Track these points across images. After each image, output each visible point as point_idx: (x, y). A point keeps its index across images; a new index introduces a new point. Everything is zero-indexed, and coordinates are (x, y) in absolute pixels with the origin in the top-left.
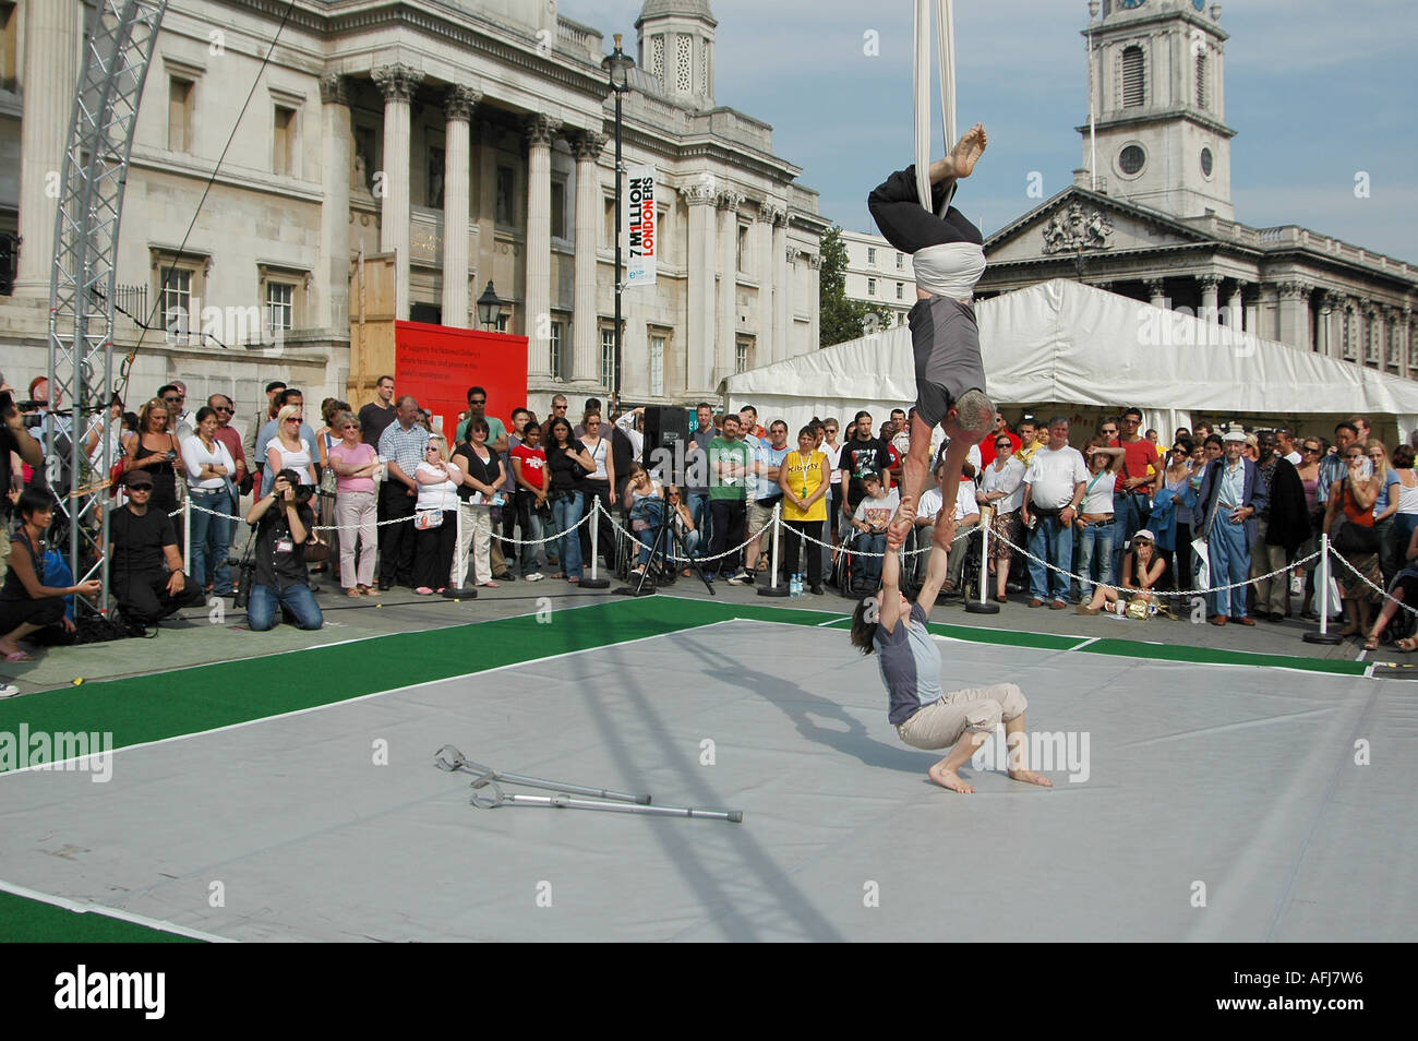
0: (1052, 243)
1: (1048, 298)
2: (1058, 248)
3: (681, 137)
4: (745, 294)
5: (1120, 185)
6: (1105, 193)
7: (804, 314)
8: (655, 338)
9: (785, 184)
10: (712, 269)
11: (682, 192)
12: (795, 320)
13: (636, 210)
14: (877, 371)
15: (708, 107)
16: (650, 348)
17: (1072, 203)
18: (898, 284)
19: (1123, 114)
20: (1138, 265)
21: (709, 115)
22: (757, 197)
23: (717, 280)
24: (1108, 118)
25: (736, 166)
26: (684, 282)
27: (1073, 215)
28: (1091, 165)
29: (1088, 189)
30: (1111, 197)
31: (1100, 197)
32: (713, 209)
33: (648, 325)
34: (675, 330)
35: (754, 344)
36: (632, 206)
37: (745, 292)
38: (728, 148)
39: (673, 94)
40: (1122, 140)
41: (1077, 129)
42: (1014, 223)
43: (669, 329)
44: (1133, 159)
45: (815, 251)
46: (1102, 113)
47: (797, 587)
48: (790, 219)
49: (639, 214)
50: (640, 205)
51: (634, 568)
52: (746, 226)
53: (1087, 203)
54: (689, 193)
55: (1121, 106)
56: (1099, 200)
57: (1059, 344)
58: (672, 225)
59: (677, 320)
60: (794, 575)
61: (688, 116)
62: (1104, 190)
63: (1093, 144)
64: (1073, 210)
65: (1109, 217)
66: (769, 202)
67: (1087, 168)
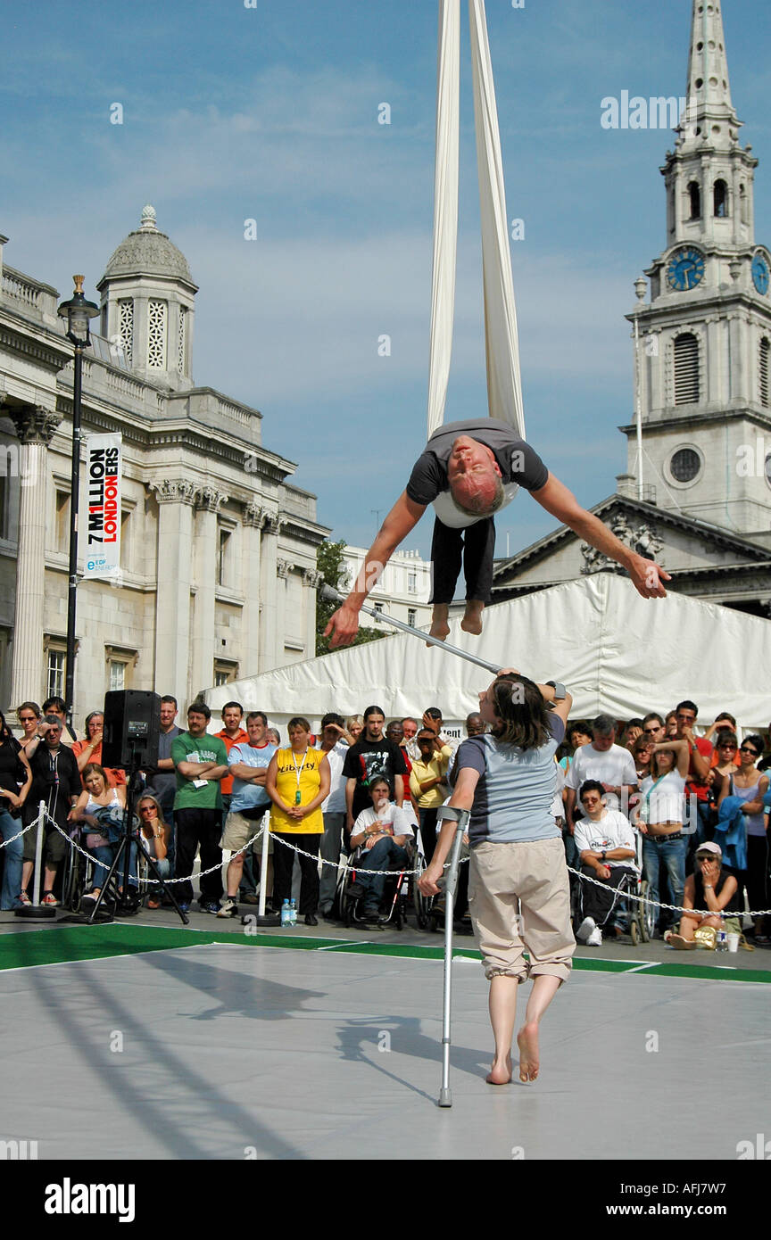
0: (592, 561)
1: (590, 595)
2: (600, 568)
3: (151, 421)
4: (226, 612)
5: (672, 495)
6: (654, 503)
7: (297, 641)
8: (115, 663)
9: (278, 483)
10: (187, 578)
11: (151, 488)
12: (286, 648)
13: (97, 487)
14: (387, 683)
15: (186, 387)
16: (108, 674)
17: (617, 514)
18: (410, 610)
19: (674, 413)
20: (693, 587)
21: (187, 396)
22: (243, 497)
23: (193, 595)
24: (657, 416)
25: (218, 459)
26: (153, 595)
27: (617, 529)
28: (638, 471)
29: (634, 498)
30: (662, 508)
31: (649, 508)
32: (189, 509)
33: (107, 647)
34: (140, 653)
35: (236, 674)
36: (92, 482)
37: (226, 610)
38: (209, 436)
39: (142, 371)
40: (675, 442)
41: (620, 428)
42: (547, 538)
43: (132, 653)
44: (686, 464)
45: (311, 566)
46: (650, 410)
47: (290, 915)
48: (282, 525)
49: (101, 492)
50: (102, 481)
51: (87, 893)
52: (229, 530)
53: (633, 516)
54: (160, 489)
55: (672, 402)
56: (646, 511)
57: (605, 651)
58: (139, 527)
59: (142, 640)
60: (287, 900)
61: (161, 398)
62: (653, 499)
63: (640, 447)
64: (616, 523)
65: (658, 532)
66: (257, 503)
67: (633, 474)
